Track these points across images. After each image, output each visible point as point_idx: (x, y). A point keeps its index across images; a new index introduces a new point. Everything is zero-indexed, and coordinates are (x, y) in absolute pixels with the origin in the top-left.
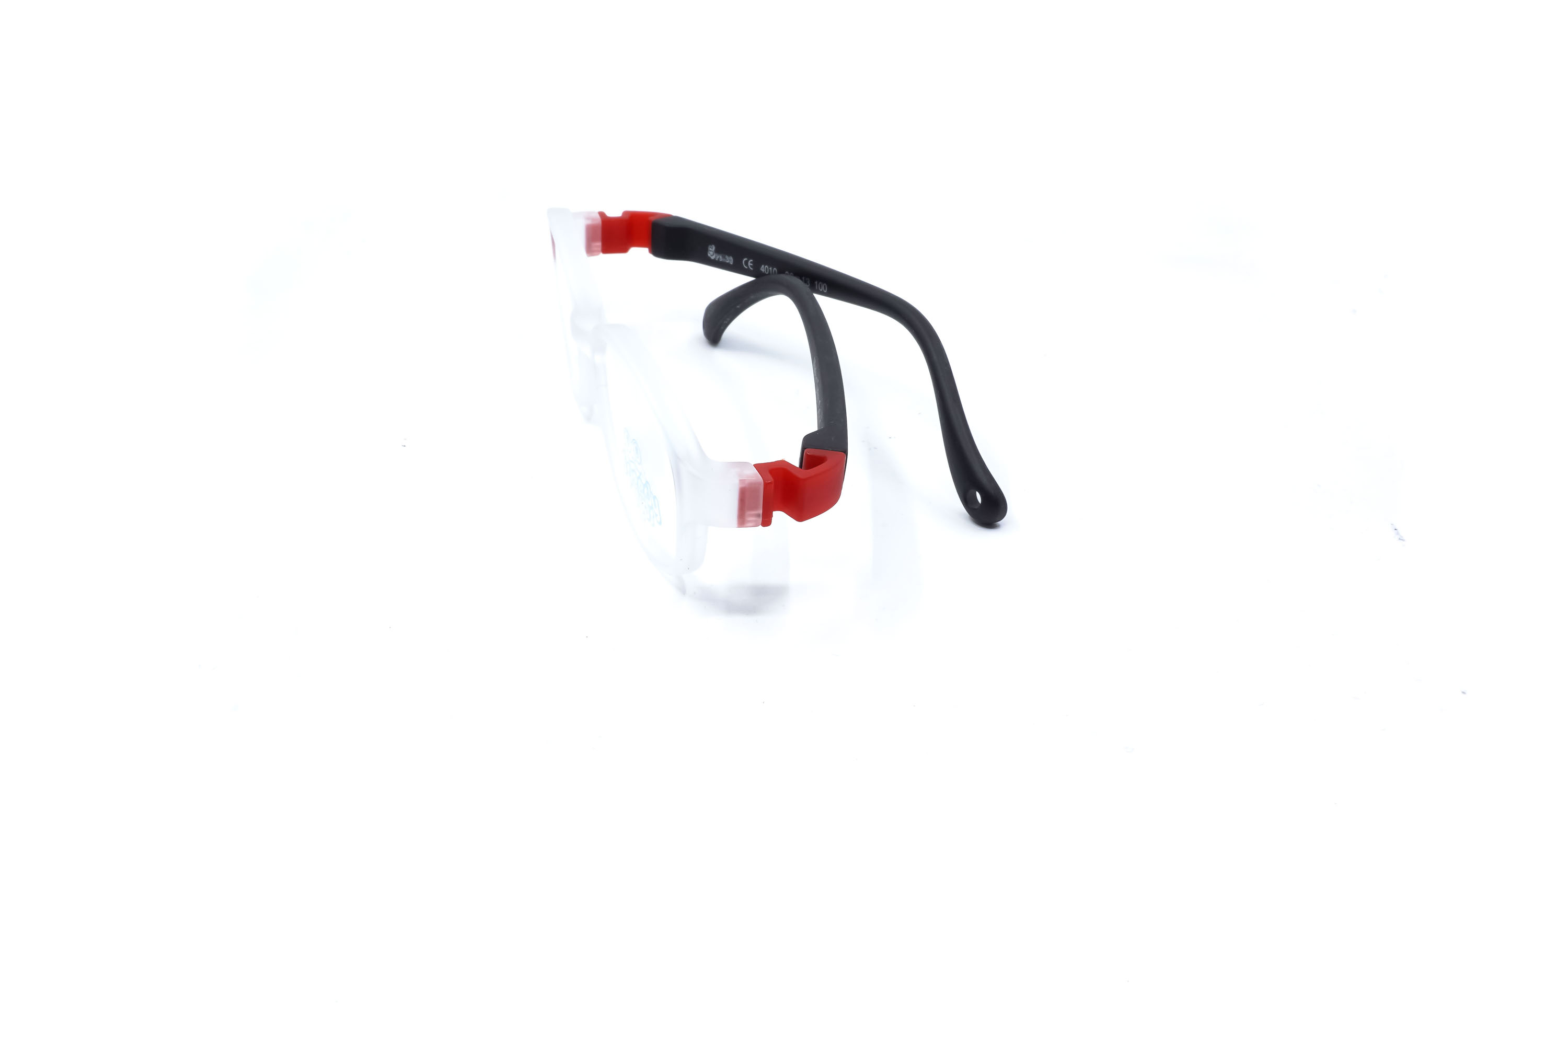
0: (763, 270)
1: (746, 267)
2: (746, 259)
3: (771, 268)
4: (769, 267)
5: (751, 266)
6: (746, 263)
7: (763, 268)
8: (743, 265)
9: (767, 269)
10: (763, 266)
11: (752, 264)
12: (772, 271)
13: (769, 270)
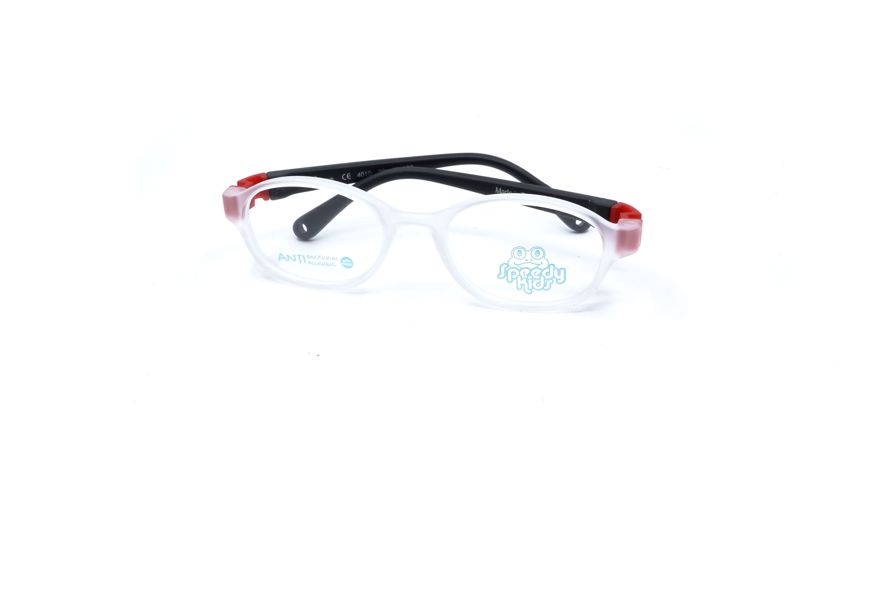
0: (360, 176)
1: (346, 179)
2: (345, 174)
3: (366, 173)
4: (364, 172)
5: (349, 177)
6: (345, 177)
7: (359, 175)
8: (343, 179)
9: (362, 174)
10: (359, 173)
11: (350, 176)
12: (367, 173)
13: (365, 174)
